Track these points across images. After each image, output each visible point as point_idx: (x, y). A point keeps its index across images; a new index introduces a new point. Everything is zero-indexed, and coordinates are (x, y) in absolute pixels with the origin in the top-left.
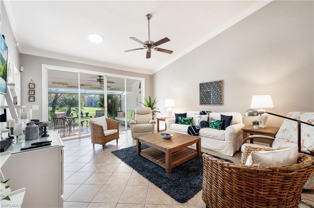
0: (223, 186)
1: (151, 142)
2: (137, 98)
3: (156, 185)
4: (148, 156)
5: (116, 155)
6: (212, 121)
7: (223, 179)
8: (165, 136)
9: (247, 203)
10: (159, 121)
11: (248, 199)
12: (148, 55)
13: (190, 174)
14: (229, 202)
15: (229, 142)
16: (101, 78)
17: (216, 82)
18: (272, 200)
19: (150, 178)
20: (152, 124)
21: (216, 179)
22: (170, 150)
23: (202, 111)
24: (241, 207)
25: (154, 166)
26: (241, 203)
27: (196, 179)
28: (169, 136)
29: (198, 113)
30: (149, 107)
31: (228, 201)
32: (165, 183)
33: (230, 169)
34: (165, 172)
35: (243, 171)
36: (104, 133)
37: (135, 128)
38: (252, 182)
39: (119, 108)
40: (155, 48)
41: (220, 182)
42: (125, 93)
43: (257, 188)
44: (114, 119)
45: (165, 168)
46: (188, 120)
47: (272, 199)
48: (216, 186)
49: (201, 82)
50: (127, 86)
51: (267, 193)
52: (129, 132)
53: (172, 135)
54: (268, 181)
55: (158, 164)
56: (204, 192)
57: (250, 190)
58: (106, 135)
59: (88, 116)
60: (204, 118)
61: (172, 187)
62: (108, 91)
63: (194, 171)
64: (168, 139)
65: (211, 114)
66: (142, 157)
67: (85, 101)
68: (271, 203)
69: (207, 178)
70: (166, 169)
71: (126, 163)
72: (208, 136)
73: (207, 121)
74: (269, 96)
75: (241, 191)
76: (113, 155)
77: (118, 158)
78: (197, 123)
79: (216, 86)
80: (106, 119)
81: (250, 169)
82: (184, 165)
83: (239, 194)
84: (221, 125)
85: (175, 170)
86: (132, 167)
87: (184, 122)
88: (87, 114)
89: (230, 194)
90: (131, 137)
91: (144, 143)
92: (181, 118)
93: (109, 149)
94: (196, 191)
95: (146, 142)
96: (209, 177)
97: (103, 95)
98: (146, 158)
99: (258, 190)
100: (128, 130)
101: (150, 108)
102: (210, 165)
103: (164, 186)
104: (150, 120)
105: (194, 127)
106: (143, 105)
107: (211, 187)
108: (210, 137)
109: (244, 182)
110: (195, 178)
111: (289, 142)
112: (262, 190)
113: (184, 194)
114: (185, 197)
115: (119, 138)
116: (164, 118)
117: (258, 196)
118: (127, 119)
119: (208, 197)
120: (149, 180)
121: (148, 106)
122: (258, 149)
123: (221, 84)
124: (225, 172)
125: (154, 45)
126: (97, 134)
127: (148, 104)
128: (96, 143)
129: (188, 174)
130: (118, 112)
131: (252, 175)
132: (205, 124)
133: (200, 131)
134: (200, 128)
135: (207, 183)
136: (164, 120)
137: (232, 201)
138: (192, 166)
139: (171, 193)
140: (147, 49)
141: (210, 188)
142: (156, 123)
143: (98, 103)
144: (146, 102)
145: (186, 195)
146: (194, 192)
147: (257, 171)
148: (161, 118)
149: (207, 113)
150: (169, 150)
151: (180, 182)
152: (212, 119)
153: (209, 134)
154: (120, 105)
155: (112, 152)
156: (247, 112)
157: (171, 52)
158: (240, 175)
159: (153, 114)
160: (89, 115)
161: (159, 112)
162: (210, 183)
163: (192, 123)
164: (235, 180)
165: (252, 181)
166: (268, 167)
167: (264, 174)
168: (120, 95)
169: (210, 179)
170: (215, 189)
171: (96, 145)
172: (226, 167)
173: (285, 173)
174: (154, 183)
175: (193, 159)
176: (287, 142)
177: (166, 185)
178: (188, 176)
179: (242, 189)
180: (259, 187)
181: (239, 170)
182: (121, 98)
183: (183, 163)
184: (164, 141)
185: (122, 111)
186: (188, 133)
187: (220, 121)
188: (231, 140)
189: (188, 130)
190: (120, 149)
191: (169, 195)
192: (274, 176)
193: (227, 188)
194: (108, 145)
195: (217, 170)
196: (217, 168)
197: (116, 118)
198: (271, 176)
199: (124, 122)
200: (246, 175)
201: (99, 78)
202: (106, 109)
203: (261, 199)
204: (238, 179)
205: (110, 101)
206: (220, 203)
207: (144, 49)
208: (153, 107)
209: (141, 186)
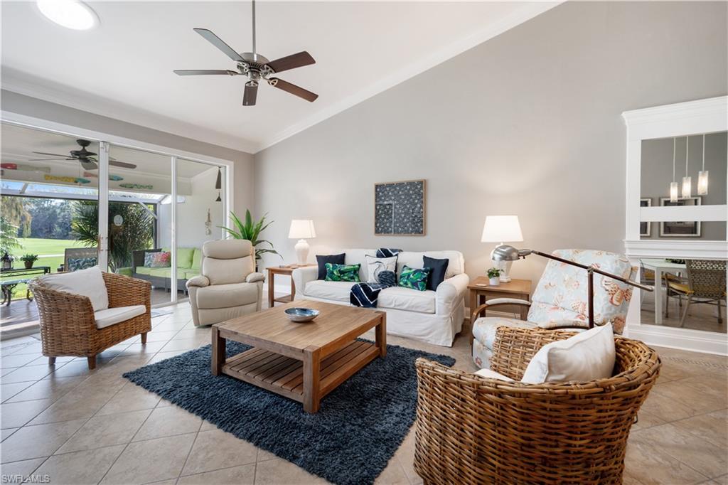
0: (480, 437)
1: (258, 337)
2: (209, 214)
3: (279, 454)
4: (249, 374)
5: (138, 384)
6: (406, 272)
7: (480, 420)
8: (298, 314)
9: (544, 470)
10: (273, 275)
11: (545, 461)
12: (250, 97)
13: (369, 407)
14: (496, 475)
15: (444, 316)
16: (88, 149)
17: (411, 184)
18: (596, 454)
19: (260, 438)
20: (255, 284)
21: (458, 422)
22: (318, 352)
23: (381, 249)
24: (528, 482)
25: (267, 399)
26: (528, 472)
27: (386, 415)
28: (307, 315)
29: (373, 252)
30: (245, 238)
31: (494, 471)
32: (307, 445)
33: (500, 396)
34: (303, 412)
35: (538, 400)
36: (96, 319)
37: (203, 298)
38: (557, 423)
39: (151, 242)
40: (271, 79)
41: (470, 428)
42: (169, 200)
43: (569, 434)
44: (133, 273)
45: (301, 401)
46: (348, 271)
47: (596, 450)
48: (457, 439)
49: (380, 181)
50: (176, 179)
51: (587, 441)
52: (186, 308)
53: (316, 312)
54: (593, 414)
55: (281, 393)
56: (422, 454)
57: (551, 440)
58: (101, 326)
59: (33, 266)
60: (388, 264)
61: (326, 451)
62: (113, 192)
63: (377, 394)
64: (307, 322)
65: (401, 255)
66: (231, 377)
67: (23, 218)
68: (594, 460)
69: (431, 419)
70: (305, 403)
71: (175, 405)
72: (399, 305)
73: (393, 271)
74: (515, 218)
75: (530, 446)
76: (130, 384)
77: (147, 391)
78: (370, 277)
79: (411, 192)
80: (105, 276)
81: (555, 394)
82: (350, 385)
83: (523, 453)
84: (425, 279)
85: (328, 400)
86: (197, 415)
87: (339, 277)
88: (29, 261)
89: (499, 456)
90: (192, 323)
91: (237, 339)
92: (331, 267)
93: (114, 366)
94: (391, 447)
95: (242, 336)
96: (437, 417)
97: (95, 203)
98: (241, 381)
99: (570, 438)
100: (178, 303)
101: (249, 243)
102: (440, 387)
103: (304, 454)
104: (249, 274)
105: (364, 286)
106: (228, 234)
107: (443, 442)
108: (404, 307)
109: (537, 425)
110: (383, 415)
111: (558, 308)
112: (578, 436)
113: (363, 464)
114: (365, 473)
115: (149, 329)
116: (289, 267)
117: (568, 452)
118: (176, 271)
119: (433, 467)
120: (256, 445)
121: (244, 235)
122: (525, 331)
123: (422, 187)
124: (485, 403)
125: (270, 69)
126: (67, 323)
127: (242, 232)
128: (63, 354)
129: (364, 406)
130: (147, 253)
131: (558, 407)
132: (390, 279)
133: (380, 295)
134: (378, 287)
135: (430, 431)
136: (290, 273)
137: (504, 470)
138: (371, 384)
139: (328, 470)
140: (248, 78)
141: (440, 443)
142: (267, 280)
143: (75, 225)
144: (237, 225)
145: (369, 466)
146: (387, 451)
147: (570, 397)
148: (280, 267)
149: (394, 254)
150: (313, 353)
151: (345, 432)
152: (405, 266)
153: (401, 303)
154: (154, 232)
155: (126, 376)
156: (498, 251)
157: (311, 97)
158: (528, 409)
159: (258, 258)
160: (35, 264)
161: (274, 252)
162: (441, 431)
163: (358, 277)
164: (515, 422)
165: (557, 420)
166: (592, 384)
167: (588, 400)
168: (155, 205)
169: (440, 422)
170: (457, 446)
171: (60, 360)
172: (491, 393)
173: (627, 390)
174: (271, 450)
175: (369, 364)
176: (554, 308)
177: (310, 451)
178: (363, 410)
179: (533, 440)
180: (572, 430)
181: (528, 397)
182: (156, 213)
183: (348, 380)
184: (296, 328)
185: (160, 250)
186: (352, 302)
187: (424, 271)
188: (447, 313)
189: (351, 293)
190: (153, 362)
191: (323, 477)
192: (606, 402)
193: (491, 442)
194: (109, 355)
195: (463, 400)
196: (462, 393)
197: (140, 270)
198: (601, 402)
199: (168, 281)
200: (545, 409)
201: (80, 148)
202: (104, 244)
203: (574, 456)
204: (522, 419)
205: (118, 220)
206: (470, 479)
207: (237, 76)
208: (257, 240)
209: (231, 469)
